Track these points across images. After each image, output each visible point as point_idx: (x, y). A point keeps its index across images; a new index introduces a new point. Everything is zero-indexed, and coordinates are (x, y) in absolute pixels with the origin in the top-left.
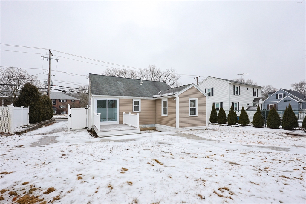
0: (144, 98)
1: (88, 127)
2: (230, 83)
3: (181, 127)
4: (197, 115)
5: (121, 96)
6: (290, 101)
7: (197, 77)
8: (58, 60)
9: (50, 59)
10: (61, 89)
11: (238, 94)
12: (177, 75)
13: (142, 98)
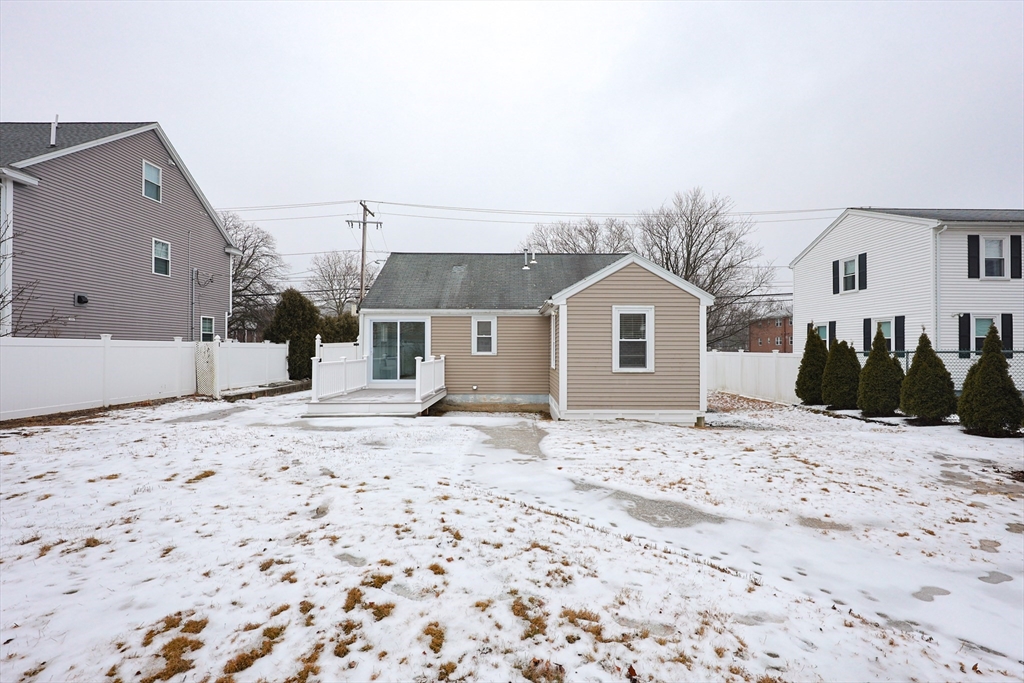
0: (508, 311)
2: (936, 225)
3: (578, 407)
4: (650, 366)
5: (437, 308)
8: (381, 223)
9: (365, 224)
11: (1001, 274)
12: (737, 218)
13: (501, 312)
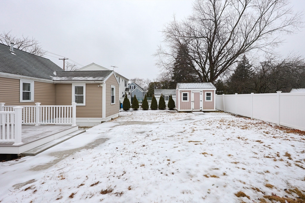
0: (40, 79)
6: (138, 91)
7: (64, 59)
13: (37, 79)
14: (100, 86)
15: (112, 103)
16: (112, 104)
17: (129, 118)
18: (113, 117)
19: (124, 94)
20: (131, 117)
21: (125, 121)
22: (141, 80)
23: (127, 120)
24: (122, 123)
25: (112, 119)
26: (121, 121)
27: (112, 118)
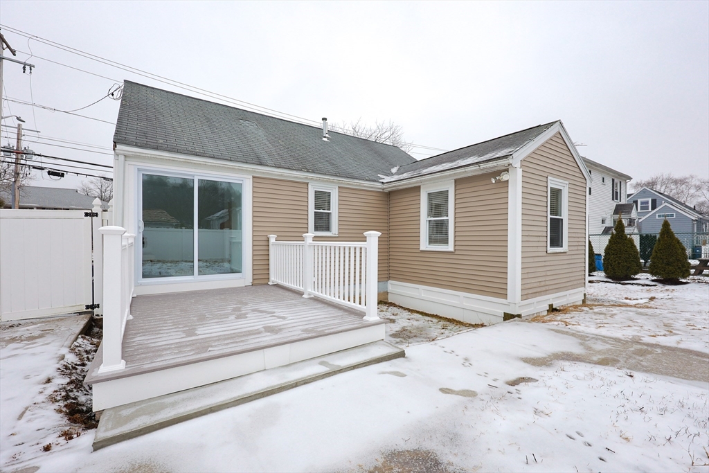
0: (352, 181)
1: (98, 306)
3: (527, 296)
4: (565, 246)
5: (261, 164)
6: (672, 215)
8: (31, 66)
10: (44, 165)
13: (343, 181)
14: (499, 182)
15: (551, 245)
16: (550, 250)
17: (640, 320)
18: (558, 300)
19: (609, 223)
20: (654, 316)
21: (619, 334)
22: (681, 182)
23: (628, 333)
24: (599, 346)
25: (552, 310)
26: (591, 330)
27: (551, 306)
